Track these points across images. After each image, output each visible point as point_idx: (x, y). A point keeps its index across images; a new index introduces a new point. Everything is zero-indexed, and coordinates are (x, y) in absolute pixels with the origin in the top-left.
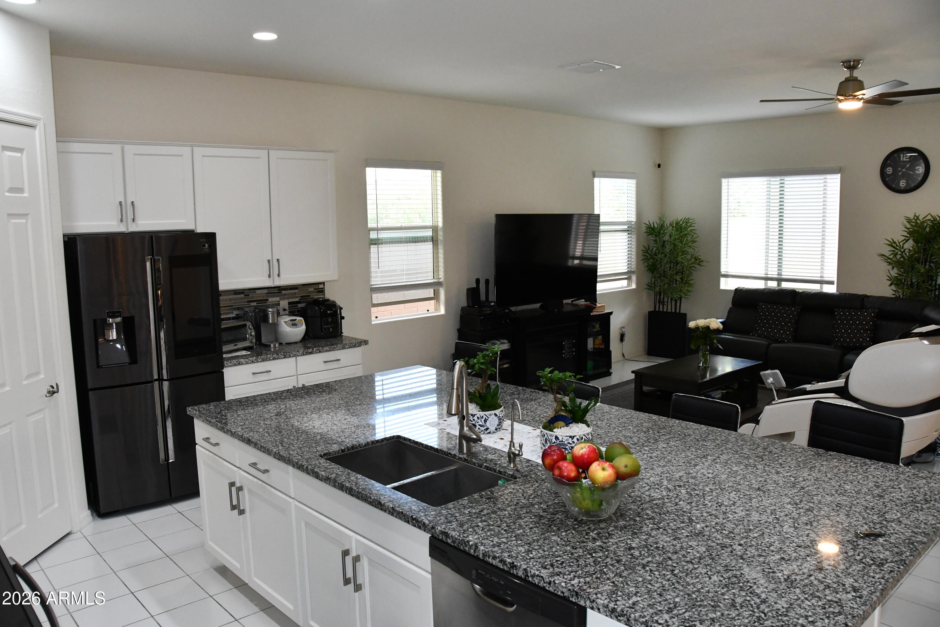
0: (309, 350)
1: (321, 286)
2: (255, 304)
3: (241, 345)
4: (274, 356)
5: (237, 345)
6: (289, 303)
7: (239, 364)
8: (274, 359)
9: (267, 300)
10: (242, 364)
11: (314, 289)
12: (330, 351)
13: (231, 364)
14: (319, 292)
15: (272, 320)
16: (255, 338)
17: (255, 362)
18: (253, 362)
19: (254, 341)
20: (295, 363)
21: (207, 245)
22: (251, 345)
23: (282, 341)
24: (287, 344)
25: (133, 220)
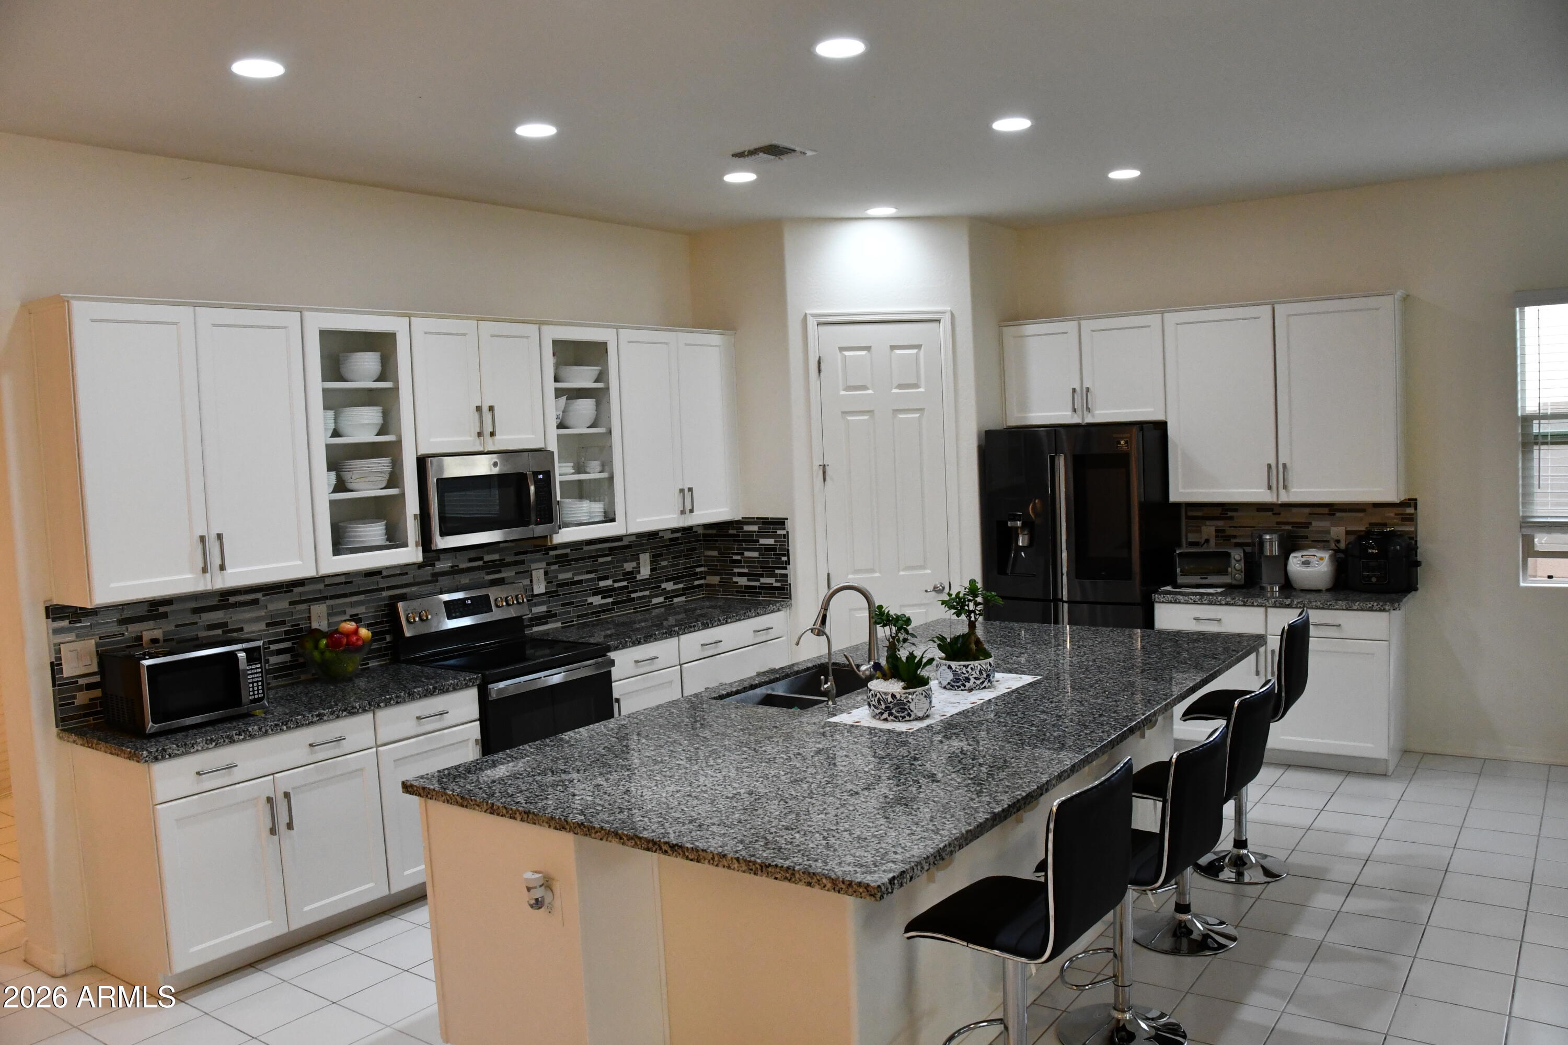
0: (1285, 600)
1: (1410, 510)
2: (1289, 527)
3: (1212, 579)
4: (1227, 600)
5: (1207, 578)
6: (1348, 533)
7: (1176, 602)
8: (1227, 604)
9: (1310, 524)
10: (1180, 603)
11: (1396, 514)
12: (1323, 608)
13: (1164, 600)
14: (1404, 519)
15: (1271, 551)
16: (1243, 574)
17: (1198, 604)
18: (1195, 603)
19: (1240, 577)
20: (1262, 617)
21: (1123, 442)
22: (1234, 582)
23: (1295, 586)
24: (1303, 590)
25: (1088, 409)
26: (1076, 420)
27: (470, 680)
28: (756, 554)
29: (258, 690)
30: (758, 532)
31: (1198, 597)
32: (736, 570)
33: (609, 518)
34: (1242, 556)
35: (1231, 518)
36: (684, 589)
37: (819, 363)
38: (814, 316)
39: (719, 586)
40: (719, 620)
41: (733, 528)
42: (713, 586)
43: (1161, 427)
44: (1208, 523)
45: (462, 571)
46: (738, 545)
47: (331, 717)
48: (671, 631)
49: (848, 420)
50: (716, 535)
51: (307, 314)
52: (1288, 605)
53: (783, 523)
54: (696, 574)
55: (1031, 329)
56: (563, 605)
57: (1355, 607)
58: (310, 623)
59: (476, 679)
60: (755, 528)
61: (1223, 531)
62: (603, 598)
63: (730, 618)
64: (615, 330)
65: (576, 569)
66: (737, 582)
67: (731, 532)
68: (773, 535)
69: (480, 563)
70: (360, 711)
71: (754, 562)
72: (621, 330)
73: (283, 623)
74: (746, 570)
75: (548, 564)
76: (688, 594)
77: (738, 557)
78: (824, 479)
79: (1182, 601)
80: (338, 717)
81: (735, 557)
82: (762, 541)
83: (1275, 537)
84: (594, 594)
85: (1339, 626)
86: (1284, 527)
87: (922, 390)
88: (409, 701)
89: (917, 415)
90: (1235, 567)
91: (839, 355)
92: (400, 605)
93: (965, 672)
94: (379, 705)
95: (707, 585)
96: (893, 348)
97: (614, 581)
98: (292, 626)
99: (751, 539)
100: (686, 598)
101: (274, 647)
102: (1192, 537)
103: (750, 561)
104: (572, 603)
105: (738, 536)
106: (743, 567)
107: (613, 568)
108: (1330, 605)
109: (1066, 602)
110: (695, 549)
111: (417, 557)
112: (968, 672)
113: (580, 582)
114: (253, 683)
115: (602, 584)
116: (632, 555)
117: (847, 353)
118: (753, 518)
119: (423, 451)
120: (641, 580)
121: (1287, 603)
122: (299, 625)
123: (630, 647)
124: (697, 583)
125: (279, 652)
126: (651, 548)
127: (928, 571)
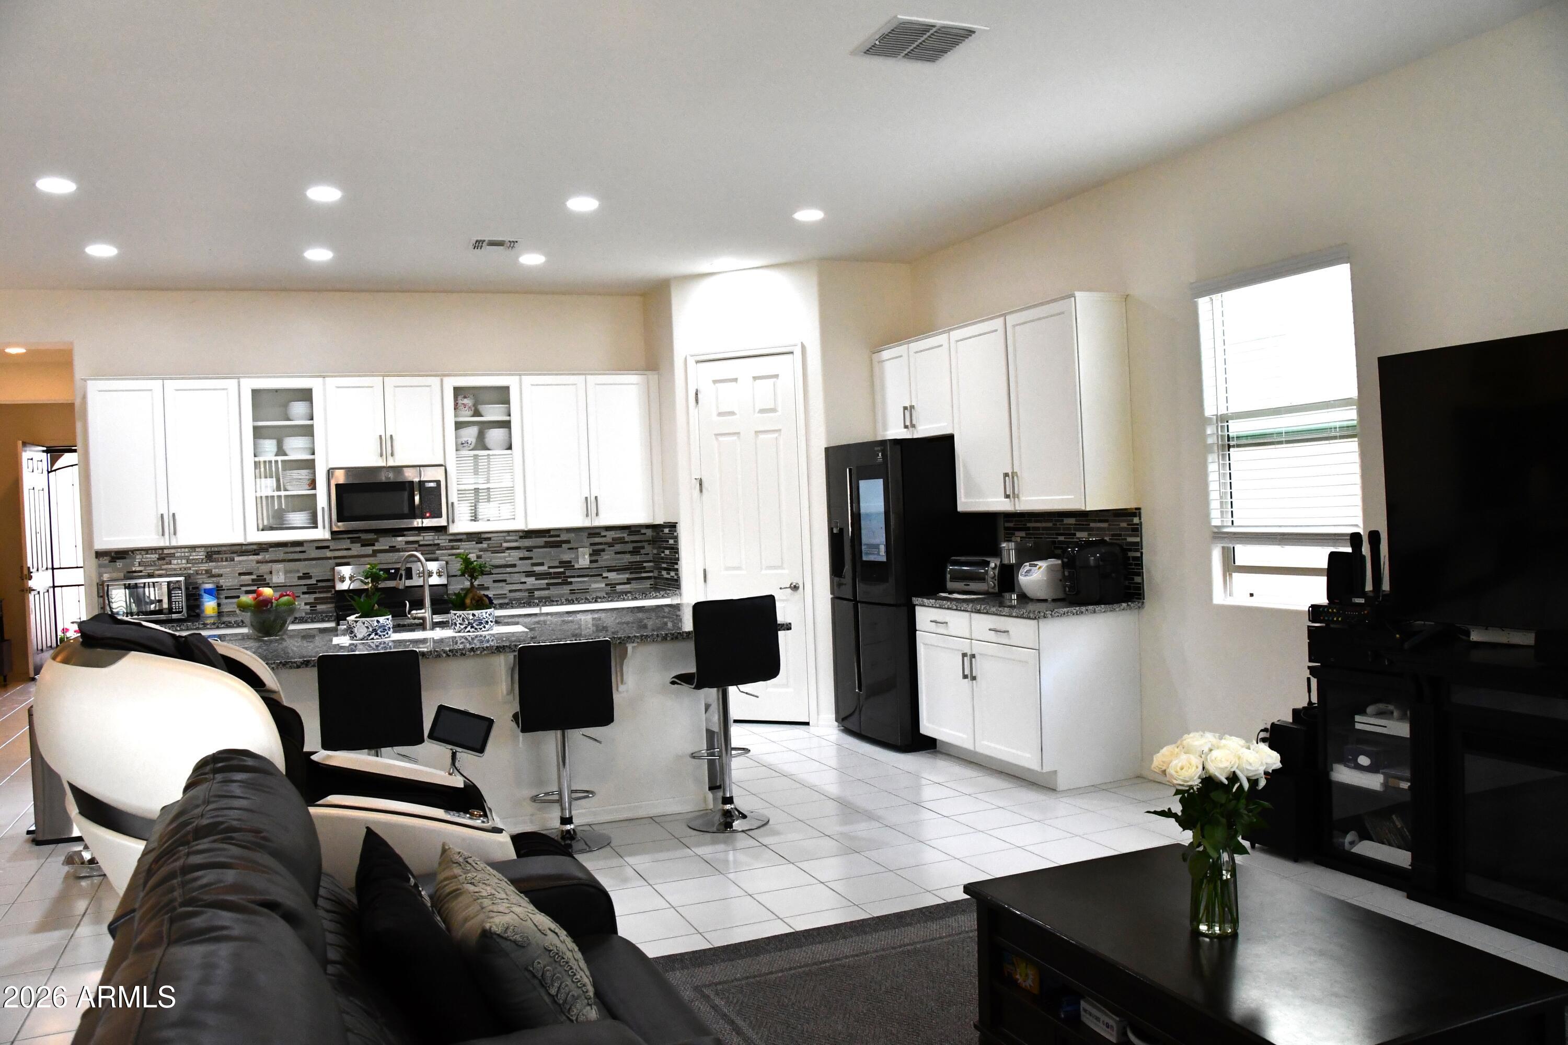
1: (1136, 520)
2: (1062, 538)
3: (973, 586)
5: (969, 585)
10: (925, 605)
14: (1133, 530)
15: (1008, 559)
18: (933, 606)
19: (995, 586)
20: (968, 621)
21: (880, 454)
22: (990, 590)
25: (912, 425)
26: (906, 435)
28: (668, 552)
29: (179, 606)
30: (666, 534)
32: (662, 565)
34: (998, 565)
37: (697, 394)
38: (693, 355)
41: (661, 530)
44: (1016, 533)
46: (662, 544)
49: (720, 441)
50: (658, 537)
51: (242, 380)
53: (676, 526)
54: (645, 567)
55: (886, 354)
56: (494, 581)
58: (272, 576)
60: (667, 531)
62: (536, 579)
64: (517, 377)
67: (660, 533)
68: (673, 537)
71: (667, 558)
72: (523, 377)
73: (250, 574)
74: (666, 566)
78: (701, 491)
79: (927, 604)
82: (670, 541)
83: (1011, 546)
85: (1008, 632)
87: (778, 414)
89: (775, 436)
90: (991, 575)
91: (712, 387)
96: (755, 379)
97: (549, 567)
99: (666, 540)
104: (505, 581)
105: (663, 537)
106: (664, 563)
110: (643, 548)
111: (324, 535)
114: (175, 602)
115: (537, 569)
116: (570, 549)
117: (718, 385)
118: (668, 523)
119: (332, 465)
120: (578, 569)
124: (644, 575)
126: (592, 544)
127: (786, 571)
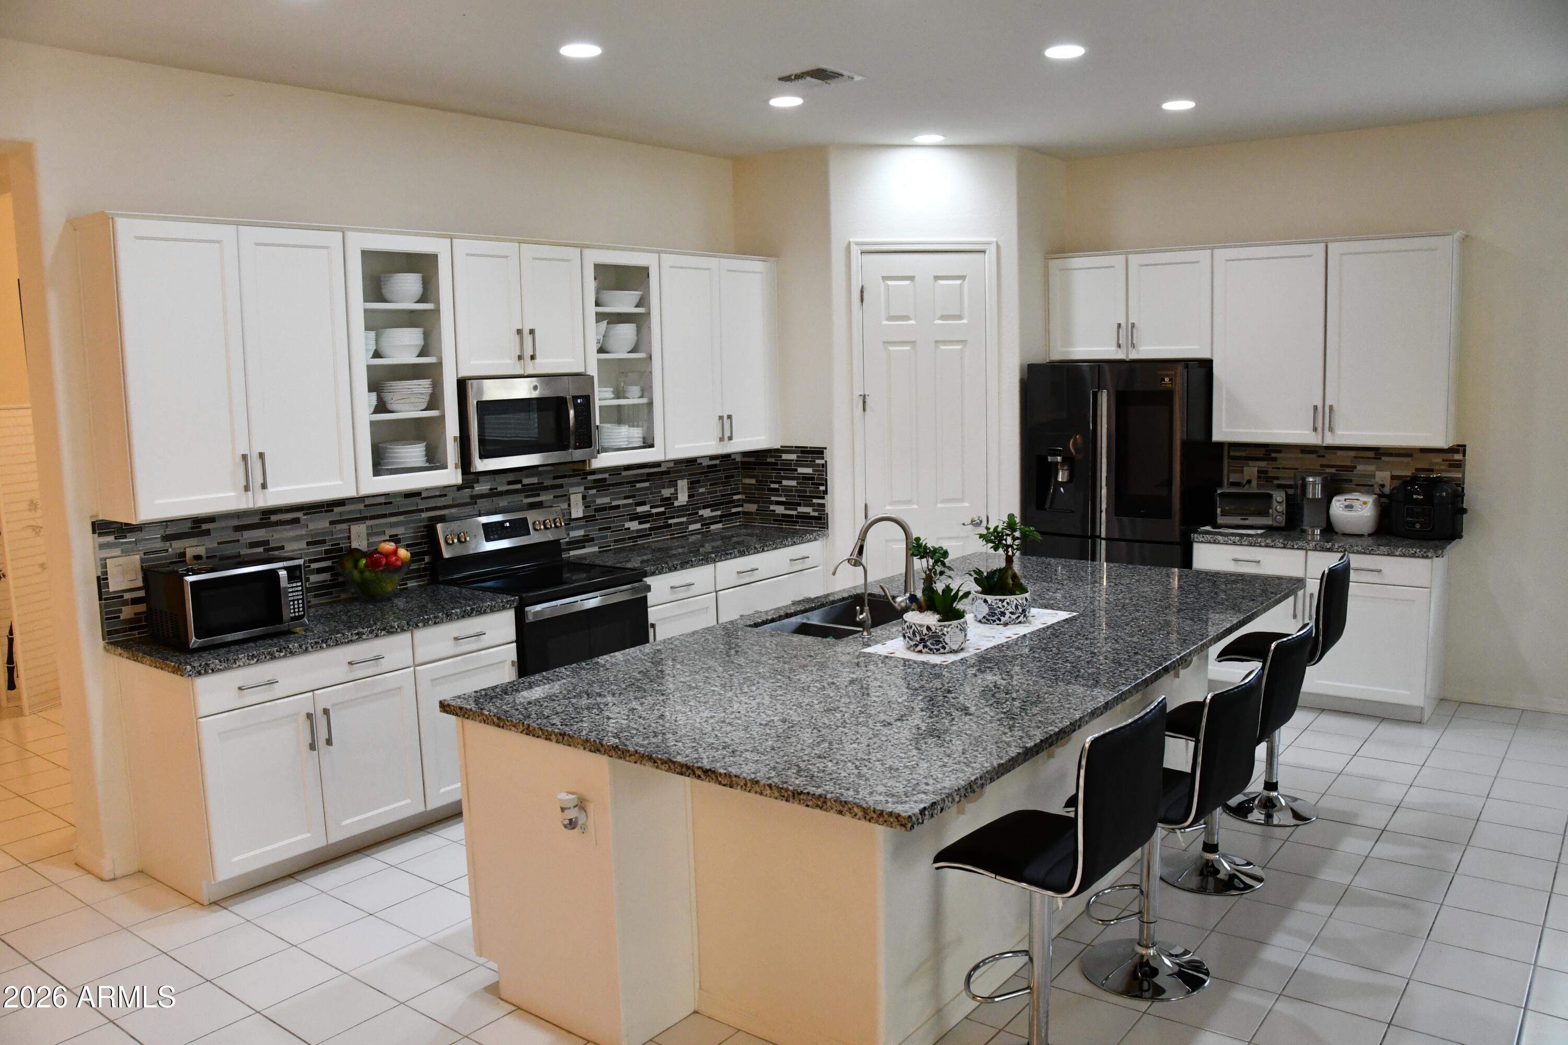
0: (1326, 544)
1: (1458, 457)
2: (1333, 470)
3: (1252, 521)
4: (1267, 541)
5: (1247, 519)
6: (1393, 477)
7: (1215, 542)
8: (1267, 546)
9: (1355, 467)
10: (1219, 543)
11: (1444, 460)
12: (1364, 553)
13: (1203, 539)
14: (1451, 466)
15: (1314, 494)
16: (1284, 516)
17: (1237, 545)
18: (1234, 544)
19: (1281, 520)
20: (1302, 560)
21: (1167, 380)
22: (1275, 524)
23: (1336, 529)
24: (1344, 535)
25: (1133, 346)
26: (1120, 355)
27: (507, 602)
28: (794, 483)
29: (299, 608)
30: (796, 461)
31: (1238, 538)
32: (773, 498)
33: (648, 444)
34: (1285, 499)
35: (1275, 459)
36: (721, 516)
37: (862, 292)
38: (857, 244)
39: (757, 514)
40: (756, 548)
41: (772, 457)
42: (750, 513)
43: (1206, 365)
44: (1251, 463)
45: (501, 494)
46: (776, 473)
47: (370, 636)
48: (708, 558)
49: (890, 350)
50: (755, 463)
51: (349, 235)
52: (1329, 549)
53: (822, 453)
54: (734, 501)
55: (1078, 262)
56: (600, 530)
57: (1398, 553)
58: (350, 543)
59: (513, 601)
60: (793, 457)
61: (1266, 472)
62: (640, 523)
63: (766, 546)
64: (657, 255)
65: (614, 493)
66: (774, 511)
67: (769, 460)
68: (811, 464)
69: (519, 486)
70: (399, 630)
71: (792, 491)
72: (663, 255)
73: (324, 542)
74: (783, 499)
75: (586, 489)
76: (725, 521)
77: (776, 486)
78: (864, 409)
79: (1222, 542)
80: (377, 636)
81: (773, 486)
82: (800, 470)
83: (1318, 479)
84: (631, 520)
85: (1380, 571)
86: (1328, 470)
87: (965, 321)
88: (447, 622)
89: (959, 347)
90: (1276, 509)
91: (882, 284)
92: (439, 526)
93: (1001, 606)
94: (417, 625)
95: (745, 513)
96: (937, 278)
97: (652, 507)
98: (332, 545)
99: (789, 469)
100: (723, 525)
101: (314, 566)
102: (1234, 478)
103: (787, 489)
104: (609, 528)
105: (776, 464)
106: (781, 496)
107: (651, 493)
108: (1372, 550)
109: (1104, 539)
110: (732, 477)
111: (456, 478)
112: (1003, 606)
113: (618, 507)
114: (293, 601)
115: (640, 509)
116: (669, 482)
117: (890, 283)
118: (792, 447)
119: (464, 373)
120: (678, 507)
121: (1328, 547)
122: (338, 544)
123: (666, 573)
124: (734, 510)
125: (319, 571)
126: (689, 475)
127: (966, 504)
